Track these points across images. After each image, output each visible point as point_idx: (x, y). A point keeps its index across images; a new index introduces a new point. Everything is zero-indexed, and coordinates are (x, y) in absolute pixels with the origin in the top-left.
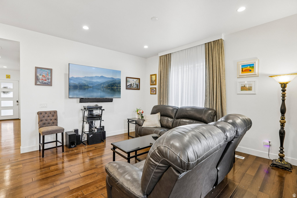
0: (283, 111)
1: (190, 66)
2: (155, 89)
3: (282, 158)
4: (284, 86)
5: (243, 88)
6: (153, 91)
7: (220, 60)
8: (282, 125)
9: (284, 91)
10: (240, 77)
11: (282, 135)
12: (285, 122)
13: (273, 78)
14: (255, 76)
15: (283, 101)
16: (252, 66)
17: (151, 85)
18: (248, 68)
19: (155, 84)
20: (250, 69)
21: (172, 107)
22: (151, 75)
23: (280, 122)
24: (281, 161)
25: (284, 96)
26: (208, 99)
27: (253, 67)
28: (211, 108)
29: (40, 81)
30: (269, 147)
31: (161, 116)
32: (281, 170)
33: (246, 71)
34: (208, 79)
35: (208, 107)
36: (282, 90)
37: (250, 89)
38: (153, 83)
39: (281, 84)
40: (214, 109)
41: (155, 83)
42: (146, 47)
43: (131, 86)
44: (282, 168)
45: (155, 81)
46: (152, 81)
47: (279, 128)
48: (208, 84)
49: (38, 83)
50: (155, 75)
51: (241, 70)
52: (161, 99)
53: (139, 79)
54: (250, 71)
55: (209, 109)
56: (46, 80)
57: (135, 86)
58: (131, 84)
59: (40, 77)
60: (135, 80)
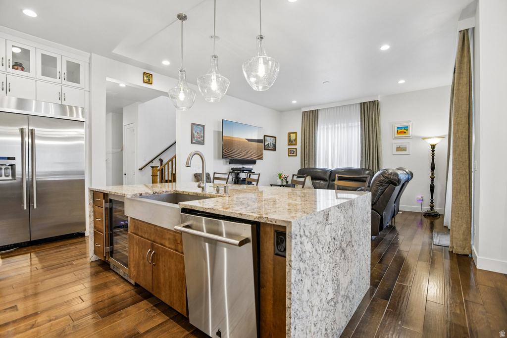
0: (433, 168)
1: (342, 125)
2: (295, 150)
3: (432, 207)
4: (433, 147)
5: (399, 149)
6: (292, 153)
7: (377, 121)
8: (432, 180)
9: (433, 151)
10: (396, 138)
11: (432, 188)
12: (434, 177)
13: (425, 140)
14: (409, 137)
15: (433, 159)
16: (407, 128)
17: (289, 145)
18: (403, 131)
19: (296, 144)
20: (405, 131)
21: (320, 169)
22: (290, 134)
23: (431, 177)
24: (431, 210)
25: (433, 155)
26: (364, 160)
27: (407, 130)
28: (367, 168)
29: (195, 139)
30: (421, 202)
31: (312, 179)
32: (432, 217)
33: (401, 132)
34: (364, 140)
35: (364, 167)
36: (432, 151)
37: (404, 149)
38: (291, 142)
39: (431, 145)
40: (371, 169)
41: (294, 142)
42: (294, 102)
43: (268, 146)
44: (433, 216)
45: (295, 140)
46: (290, 140)
47: (430, 183)
48: (364, 145)
49: (194, 141)
50: (296, 133)
51: (396, 131)
52: (306, 162)
53: (275, 137)
54: (405, 133)
55: (366, 170)
56: (199, 138)
57: (272, 146)
58: (269, 144)
59: (196, 134)
60: (272, 138)
